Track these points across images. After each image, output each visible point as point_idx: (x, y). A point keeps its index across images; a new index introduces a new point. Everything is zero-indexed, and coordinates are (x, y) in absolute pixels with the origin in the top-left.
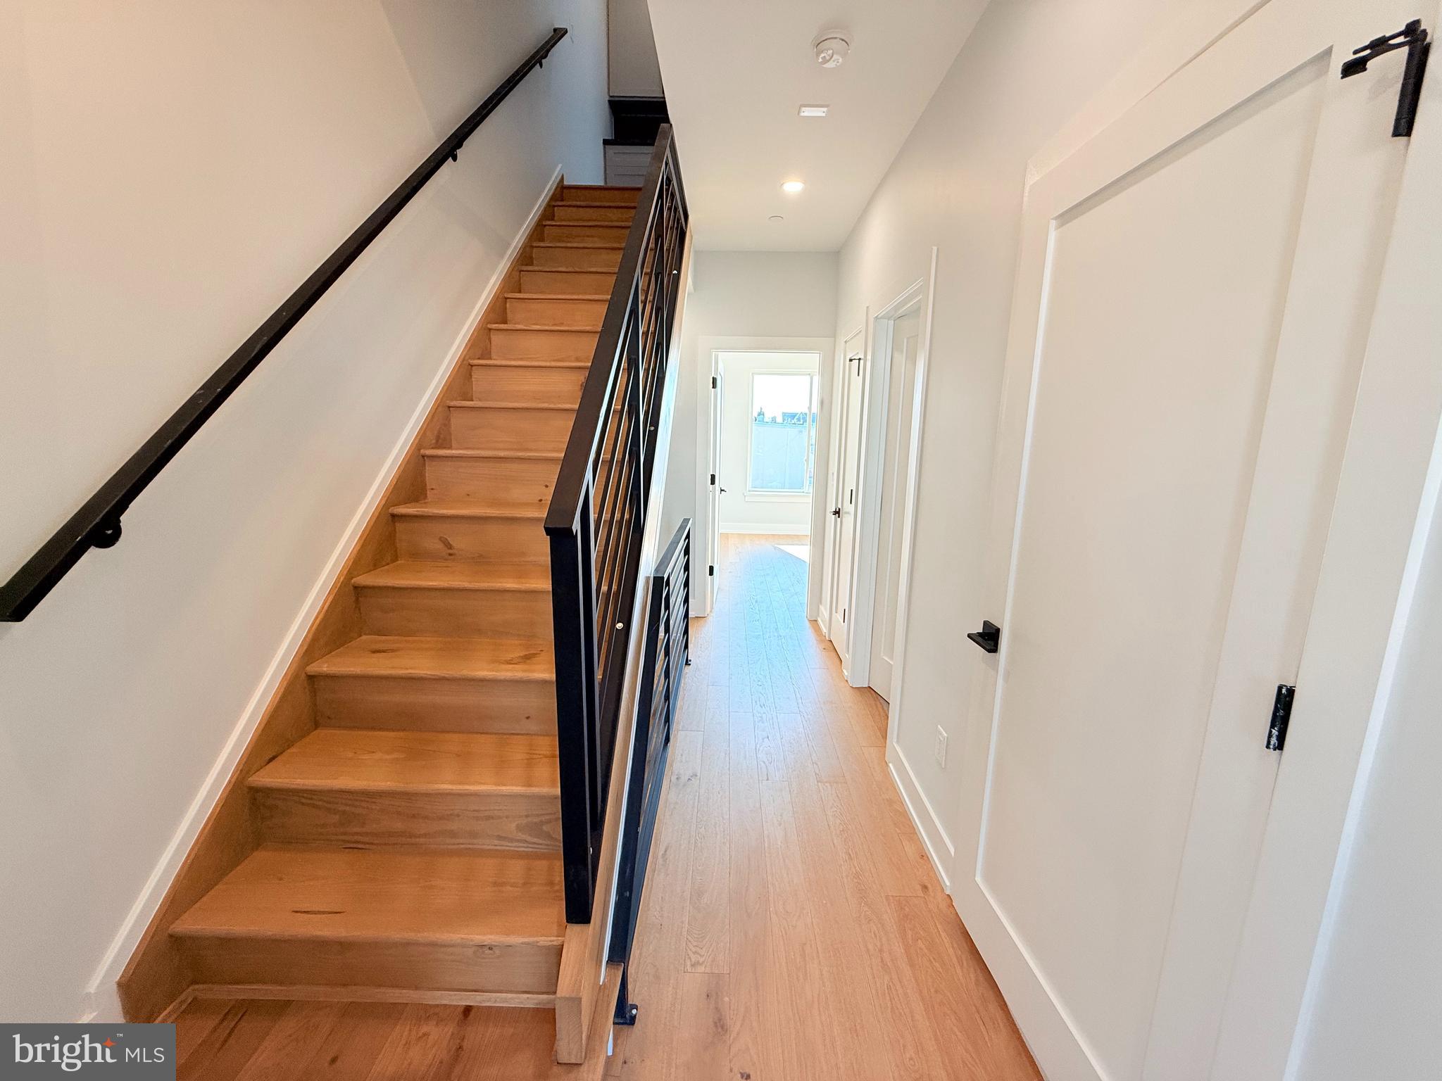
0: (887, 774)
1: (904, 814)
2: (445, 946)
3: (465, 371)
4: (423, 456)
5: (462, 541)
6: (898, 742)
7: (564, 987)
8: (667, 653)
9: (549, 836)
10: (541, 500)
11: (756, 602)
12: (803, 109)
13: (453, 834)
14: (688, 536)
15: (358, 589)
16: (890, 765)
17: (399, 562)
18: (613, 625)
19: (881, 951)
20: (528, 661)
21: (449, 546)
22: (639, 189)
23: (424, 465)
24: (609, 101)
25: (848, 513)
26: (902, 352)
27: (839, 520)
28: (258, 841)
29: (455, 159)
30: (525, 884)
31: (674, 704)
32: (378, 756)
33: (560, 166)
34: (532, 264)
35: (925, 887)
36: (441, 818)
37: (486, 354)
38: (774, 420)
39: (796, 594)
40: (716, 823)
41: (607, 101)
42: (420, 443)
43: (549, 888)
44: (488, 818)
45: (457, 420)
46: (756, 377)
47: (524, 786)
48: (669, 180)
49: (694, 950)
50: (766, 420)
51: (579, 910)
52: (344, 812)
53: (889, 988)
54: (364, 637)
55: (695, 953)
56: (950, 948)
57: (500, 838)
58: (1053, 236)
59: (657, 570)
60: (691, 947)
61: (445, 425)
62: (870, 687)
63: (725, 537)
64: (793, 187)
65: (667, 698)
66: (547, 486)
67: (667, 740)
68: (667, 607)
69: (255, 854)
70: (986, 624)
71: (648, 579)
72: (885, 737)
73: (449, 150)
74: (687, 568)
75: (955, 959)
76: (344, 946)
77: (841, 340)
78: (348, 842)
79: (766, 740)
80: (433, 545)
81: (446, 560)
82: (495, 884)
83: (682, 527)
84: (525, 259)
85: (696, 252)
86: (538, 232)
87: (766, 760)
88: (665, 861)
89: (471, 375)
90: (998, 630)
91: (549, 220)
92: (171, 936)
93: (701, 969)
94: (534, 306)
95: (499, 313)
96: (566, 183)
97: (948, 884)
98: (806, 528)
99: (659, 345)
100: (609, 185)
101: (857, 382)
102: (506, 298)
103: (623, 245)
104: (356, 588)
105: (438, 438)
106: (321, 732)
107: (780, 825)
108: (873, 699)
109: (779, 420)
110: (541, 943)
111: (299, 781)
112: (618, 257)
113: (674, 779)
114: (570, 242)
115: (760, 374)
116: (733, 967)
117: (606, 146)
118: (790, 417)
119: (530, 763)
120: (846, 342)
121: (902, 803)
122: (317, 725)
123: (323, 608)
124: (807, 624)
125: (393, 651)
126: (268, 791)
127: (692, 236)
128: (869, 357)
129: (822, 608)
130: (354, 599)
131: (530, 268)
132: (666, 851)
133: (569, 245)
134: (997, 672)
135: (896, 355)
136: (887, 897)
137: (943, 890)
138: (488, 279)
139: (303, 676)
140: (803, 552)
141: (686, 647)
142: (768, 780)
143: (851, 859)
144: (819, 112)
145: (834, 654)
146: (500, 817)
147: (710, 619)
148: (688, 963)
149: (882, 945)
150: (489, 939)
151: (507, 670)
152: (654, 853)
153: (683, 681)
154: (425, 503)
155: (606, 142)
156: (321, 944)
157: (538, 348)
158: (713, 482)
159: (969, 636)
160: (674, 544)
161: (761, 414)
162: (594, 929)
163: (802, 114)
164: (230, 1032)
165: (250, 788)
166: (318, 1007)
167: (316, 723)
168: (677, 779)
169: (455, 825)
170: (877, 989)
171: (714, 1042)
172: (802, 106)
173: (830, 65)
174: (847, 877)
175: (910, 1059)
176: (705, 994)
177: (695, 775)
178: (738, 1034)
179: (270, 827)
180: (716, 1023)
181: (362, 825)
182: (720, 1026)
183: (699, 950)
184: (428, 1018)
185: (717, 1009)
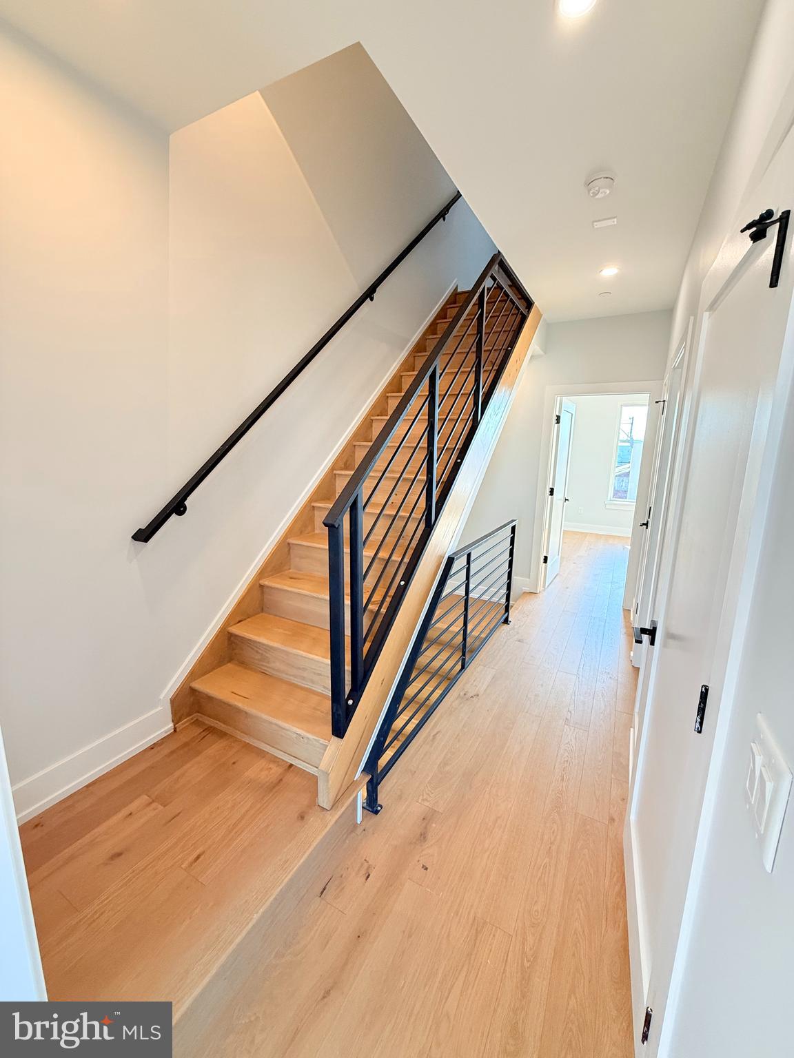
2: (284, 729)
3: (367, 424)
4: (334, 474)
7: (323, 765)
12: (595, 224)
13: (303, 678)
14: (513, 532)
15: (290, 545)
17: (314, 532)
19: (552, 843)
23: (334, 479)
27: (647, 530)
28: (230, 659)
29: (372, 299)
32: (280, 630)
33: (455, 280)
34: (425, 351)
35: (612, 819)
36: (299, 668)
37: (384, 412)
42: (334, 467)
45: (359, 453)
49: (428, 792)
51: (337, 730)
52: (262, 655)
53: (545, 866)
54: (291, 570)
55: (428, 794)
56: (608, 863)
58: (706, 324)
60: (427, 790)
61: (351, 456)
64: (610, 272)
65: (464, 639)
67: (463, 667)
69: (229, 664)
73: (369, 294)
74: (511, 554)
75: (608, 872)
76: (247, 715)
78: (262, 669)
83: (505, 526)
84: (419, 349)
86: (433, 328)
87: (532, 700)
89: (372, 426)
90: (657, 629)
91: (441, 319)
92: (190, 687)
93: (427, 804)
95: (395, 387)
96: (459, 290)
102: (402, 375)
104: (286, 544)
105: (345, 464)
106: (263, 614)
107: (521, 742)
111: (248, 634)
113: (462, 693)
116: (446, 811)
122: (262, 611)
125: (299, 579)
126: (236, 636)
127: (541, 316)
130: (287, 549)
131: (423, 354)
134: (652, 660)
136: (577, 814)
139: (258, 585)
141: (507, 611)
142: (529, 713)
143: (563, 780)
144: (612, 223)
147: (540, 595)
148: (421, 797)
149: (555, 840)
150: (299, 731)
152: (429, 732)
153: (497, 634)
156: (239, 711)
158: (552, 494)
163: (595, 227)
164: (204, 737)
165: (229, 633)
166: (236, 740)
167: (262, 609)
168: (465, 694)
169: (305, 674)
170: (535, 863)
171: (415, 843)
172: (594, 222)
173: (600, 196)
174: (553, 791)
175: (536, 911)
176: (422, 817)
177: (478, 695)
178: (432, 845)
179: (235, 654)
180: (421, 835)
181: (268, 662)
182: (423, 836)
183: (430, 794)
184: (274, 762)
185: (426, 828)
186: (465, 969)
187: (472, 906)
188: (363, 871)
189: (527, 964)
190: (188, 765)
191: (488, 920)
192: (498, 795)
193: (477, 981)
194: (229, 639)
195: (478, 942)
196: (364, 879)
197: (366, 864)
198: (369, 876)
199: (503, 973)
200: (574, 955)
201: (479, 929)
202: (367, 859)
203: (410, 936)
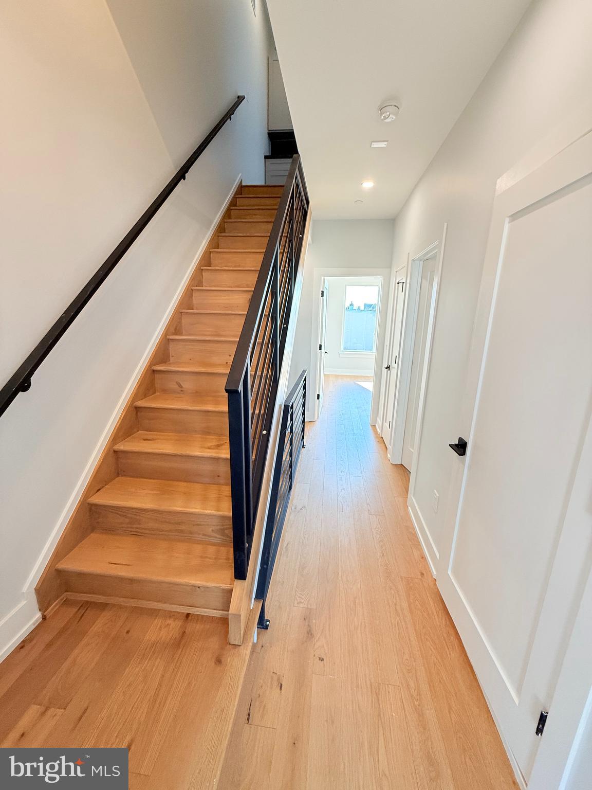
0: (408, 514)
1: (415, 535)
2: (178, 584)
3: (189, 293)
4: (168, 339)
5: (188, 384)
6: (414, 496)
7: (233, 609)
8: (291, 444)
9: (228, 536)
10: (227, 363)
11: (343, 414)
12: (373, 143)
14: (305, 379)
15: (137, 409)
16: (409, 508)
17: (156, 394)
18: (261, 431)
19: (395, 604)
20: (219, 448)
21: (181, 386)
22: (283, 186)
23: (169, 344)
24: (268, 133)
25: (394, 368)
26: (427, 280)
27: (389, 371)
28: (93, 529)
29: (184, 179)
30: (215, 558)
31: (295, 469)
32: (146, 491)
33: (240, 174)
34: (225, 232)
35: (422, 574)
36: (177, 523)
37: (200, 283)
38: (359, 309)
39: (365, 410)
40: (313, 533)
41: (267, 134)
42: (167, 333)
43: (227, 561)
44: (198, 525)
45: (185, 321)
46: (347, 287)
47: (215, 511)
48: (298, 186)
49: (299, 595)
50: (355, 308)
51: (240, 573)
52: (131, 518)
53: (398, 624)
54: (140, 432)
55: (299, 597)
56: (432, 606)
57: (204, 535)
58: (507, 227)
59: (286, 401)
60: (298, 594)
61: (179, 323)
62: (402, 464)
63: (326, 376)
64: (368, 185)
65: (291, 466)
66: (230, 356)
67: (290, 488)
68: (292, 420)
69: (92, 534)
70: (460, 439)
71: (280, 406)
72: (407, 492)
73: (181, 175)
74: (304, 396)
75: (435, 612)
76: (131, 581)
77: (394, 269)
78: (134, 532)
79: (343, 490)
80: (174, 386)
81: (179, 393)
82: (202, 557)
83: (302, 375)
84: (221, 229)
85: (313, 220)
86: (228, 214)
87: (342, 501)
88: (286, 550)
89: (192, 295)
90: (466, 443)
91: (234, 206)
92: (56, 570)
93: (302, 605)
94: (225, 256)
95: (206, 261)
96: (243, 184)
97: (435, 573)
98: (371, 373)
99: (290, 279)
100: (267, 184)
101: (401, 295)
102: (210, 252)
103: (273, 220)
104: (136, 408)
105: (175, 329)
106: (119, 479)
107: (347, 535)
108: (402, 470)
109: (362, 308)
110: (224, 587)
111: (111, 502)
112: (270, 226)
113: (293, 508)
114: (246, 219)
115: (349, 285)
116: (318, 606)
117: (266, 160)
118: (368, 306)
119: (219, 499)
120: (396, 272)
121: (414, 529)
122: (118, 475)
123: (120, 418)
124: (370, 428)
125: (153, 439)
126: (96, 505)
127: (311, 213)
128: (408, 281)
129: (378, 419)
130: (135, 413)
131: (223, 234)
132: (287, 545)
133: (244, 220)
134: (464, 465)
135: (424, 281)
136: (401, 577)
137: (432, 576)
138: (202, 242)
139: (112, 451)
140: (369, 386)
141: (303, 438)
142: (342, 511)
143: (383, 555)
144: (383, 145)
145: (383, 445)
146: (204, 525)
147: (317, 423)
148: (296, 602)
149: (396, 602)
150: (198, 583)
151: (209, 452)
152: (281, 546)
153: (300, 457)
154: (170, 364)
155: (266, 157)
156: (122, 579)
157: (226, 279)
158: (320, 349)
159: (450, 445)
160: (297, 385)
161: (352, 305)
162: (248, 582)
163: (373, 146)
164: (83, 615)
165: (89, 504)
166: (120, 607)
167: (118, 474)
168: (295, 508)
169: (183, 527)
170: (392, 623)
171: (306, 642)
172: (373, 142)
173: (388, 120)
174: (381, 565)
175: (406, 660)
176: (303, 618)
177: (305, 507)
178: (319, 638)
179: (98, 523)
180: (308, 632)
181: (139, 524)
182: (310, 634)
183: (301, 596)
184: (170, 617)
185: (309, 626)
186: (381, 729)
187: (365, 675)
188: (275, 684)
189: (417, 703)
190: (76, 651)
191: (380, 682)
192: (348, 581)
193: (392, 733)
194: (90, 510)
195: (380, 702)
196: (279, 691)
197: (275, 675)
198: (281, 685)
199: (406, 718)
200: (440, 681)
201: (377, 691)
202: (275, 671)
203: (333, 722)
